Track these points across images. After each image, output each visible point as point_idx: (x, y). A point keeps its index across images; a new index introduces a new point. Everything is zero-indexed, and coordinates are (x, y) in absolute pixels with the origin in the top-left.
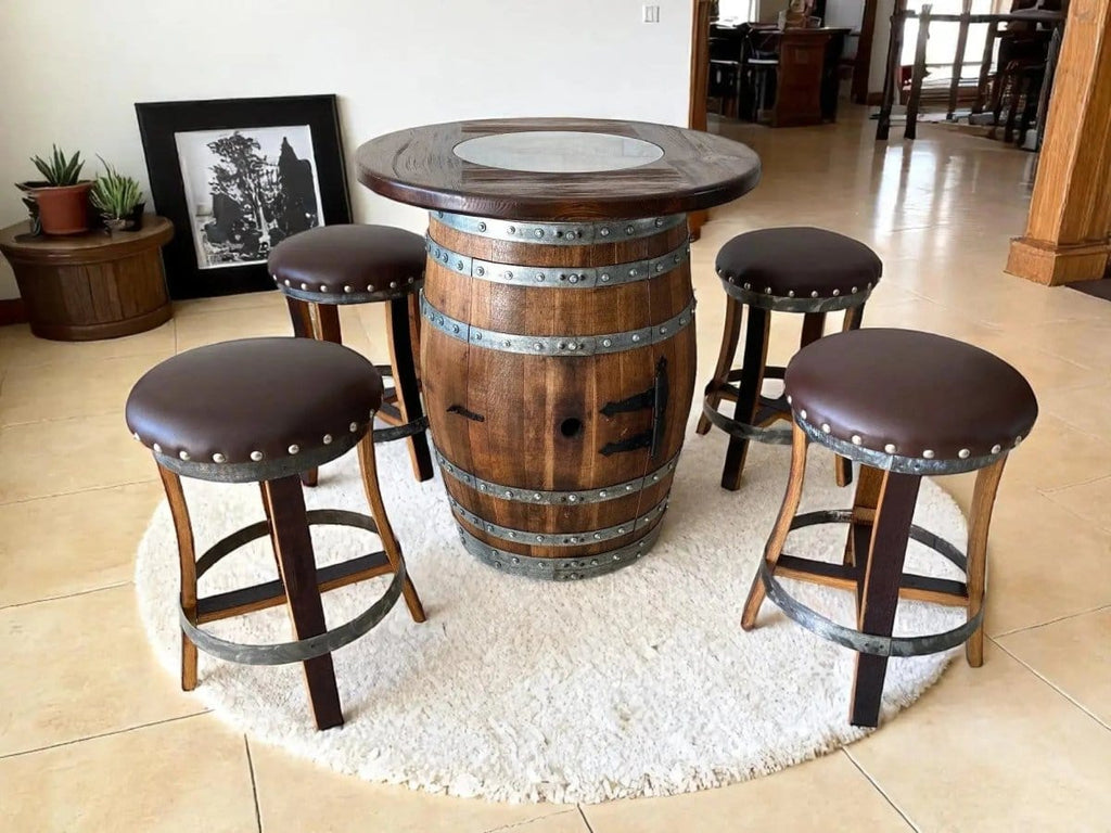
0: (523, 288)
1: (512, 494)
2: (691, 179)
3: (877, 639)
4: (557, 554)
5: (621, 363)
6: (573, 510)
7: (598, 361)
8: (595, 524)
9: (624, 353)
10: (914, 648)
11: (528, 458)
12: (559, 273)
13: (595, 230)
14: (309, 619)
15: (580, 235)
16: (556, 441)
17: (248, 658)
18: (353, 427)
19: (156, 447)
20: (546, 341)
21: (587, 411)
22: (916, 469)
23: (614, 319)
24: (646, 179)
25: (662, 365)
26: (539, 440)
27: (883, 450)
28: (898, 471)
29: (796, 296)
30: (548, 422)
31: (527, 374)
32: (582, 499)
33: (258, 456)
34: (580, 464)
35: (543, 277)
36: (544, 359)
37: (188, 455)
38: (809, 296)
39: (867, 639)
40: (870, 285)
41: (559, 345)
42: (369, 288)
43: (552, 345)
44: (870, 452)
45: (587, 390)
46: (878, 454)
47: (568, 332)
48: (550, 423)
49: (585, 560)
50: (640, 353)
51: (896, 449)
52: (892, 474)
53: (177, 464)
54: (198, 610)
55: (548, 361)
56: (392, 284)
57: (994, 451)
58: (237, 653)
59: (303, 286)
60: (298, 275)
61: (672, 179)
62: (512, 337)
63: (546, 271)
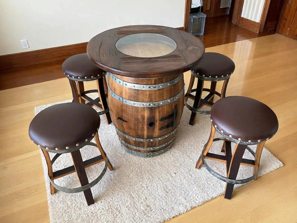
0: (138, 90)
1: (135, 139)
3: (232, 180)
4: (147, 152)
5: (165, 107)
6: (152, 142)
7: (159, 108)
8: (157, 145)
9: (166, 105)
10: (242, 182)
11: (140, 131)
12: (148, 86)
16: (148, 128)
20: (144, 104)
21: (156, 120)
22: (246, 144)
23: (163, 97)
25: (176, 106)
26: (143, 128)
27: (238, 139)
28: (241, 144)
29: (211, 77)
30: (145, 123)
31: (139, 111)
32: (154, 140)
33: (68, 148)
34: (154, 132)
35: (144, 87)
36: (144, 108)
37: (48, 148)
38: (215, 77)
39: (229, 180)
41: (148, 105)
42: (92, 77)
43: (146, 105)
45: (156, 115)
46: (235, 140)
47: (151, 101)
48: (146, 123)
49: (155, 153)
50: (170, 104)
51: (241, 139)
52: (239, 144)
55: (145, 108)
56: (98, 75)
59: (73, 77)
62: (135, 102)
63: (144, 86)
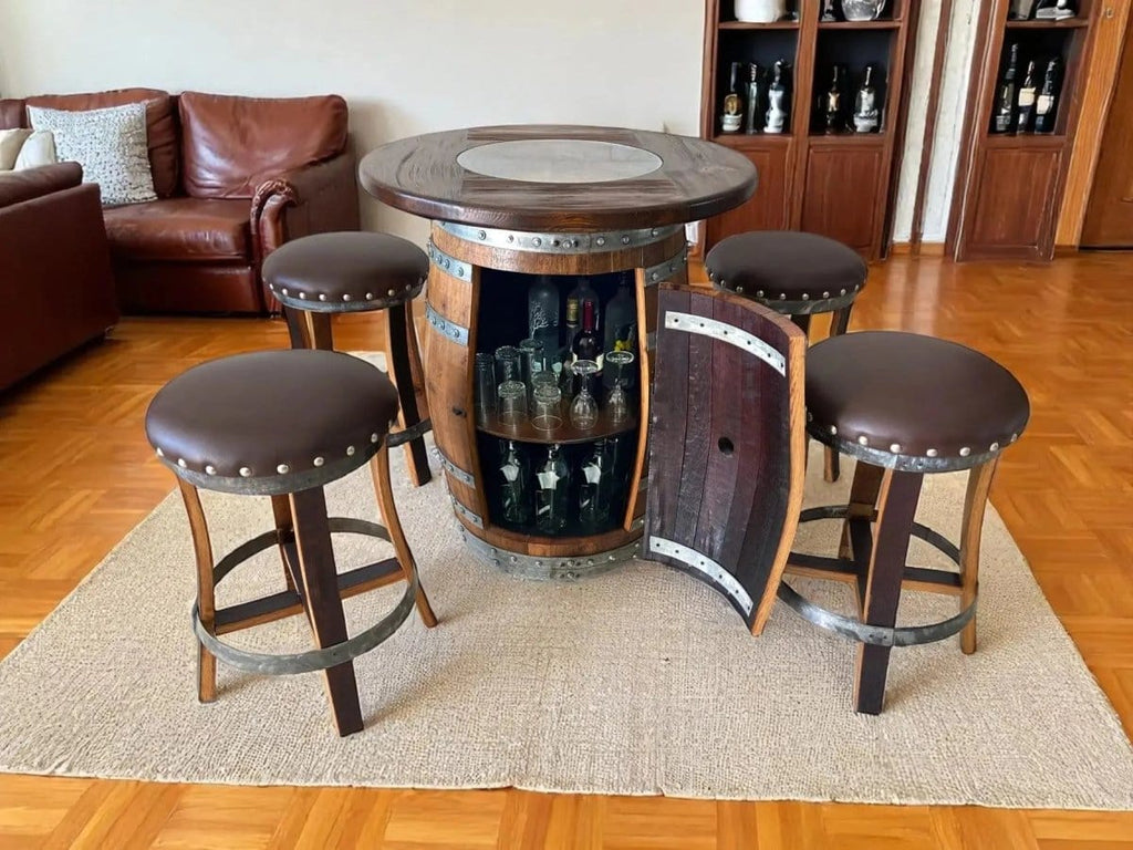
2: (685, 191)
3: (881, 630)
10: (916, 637)
13: (591, 240)
14: (331, 627)
15: (577, 243)
17: (271, 668)
18: (374, 438)
19: (181, 462)
22: (920, 467)
24: (641, 190)
27: (888, 450)
28: (902, 469)
29: (787, 298)
33: (284, 469)
37: (215, 469)
38: (801, 299)
39: (871, 630)
40: (857, 287)
42: (368, 296)
44: (876, 452)
46: (883, 454)
51: (901, 448)
52: (896, 473)
53: (201, 478)
54: (218, 621)
56: (390, 292)
57: (992, 448)
58: (260, 663)
59: (302, 295)
60: (296, 284)
61: (667, 191)
